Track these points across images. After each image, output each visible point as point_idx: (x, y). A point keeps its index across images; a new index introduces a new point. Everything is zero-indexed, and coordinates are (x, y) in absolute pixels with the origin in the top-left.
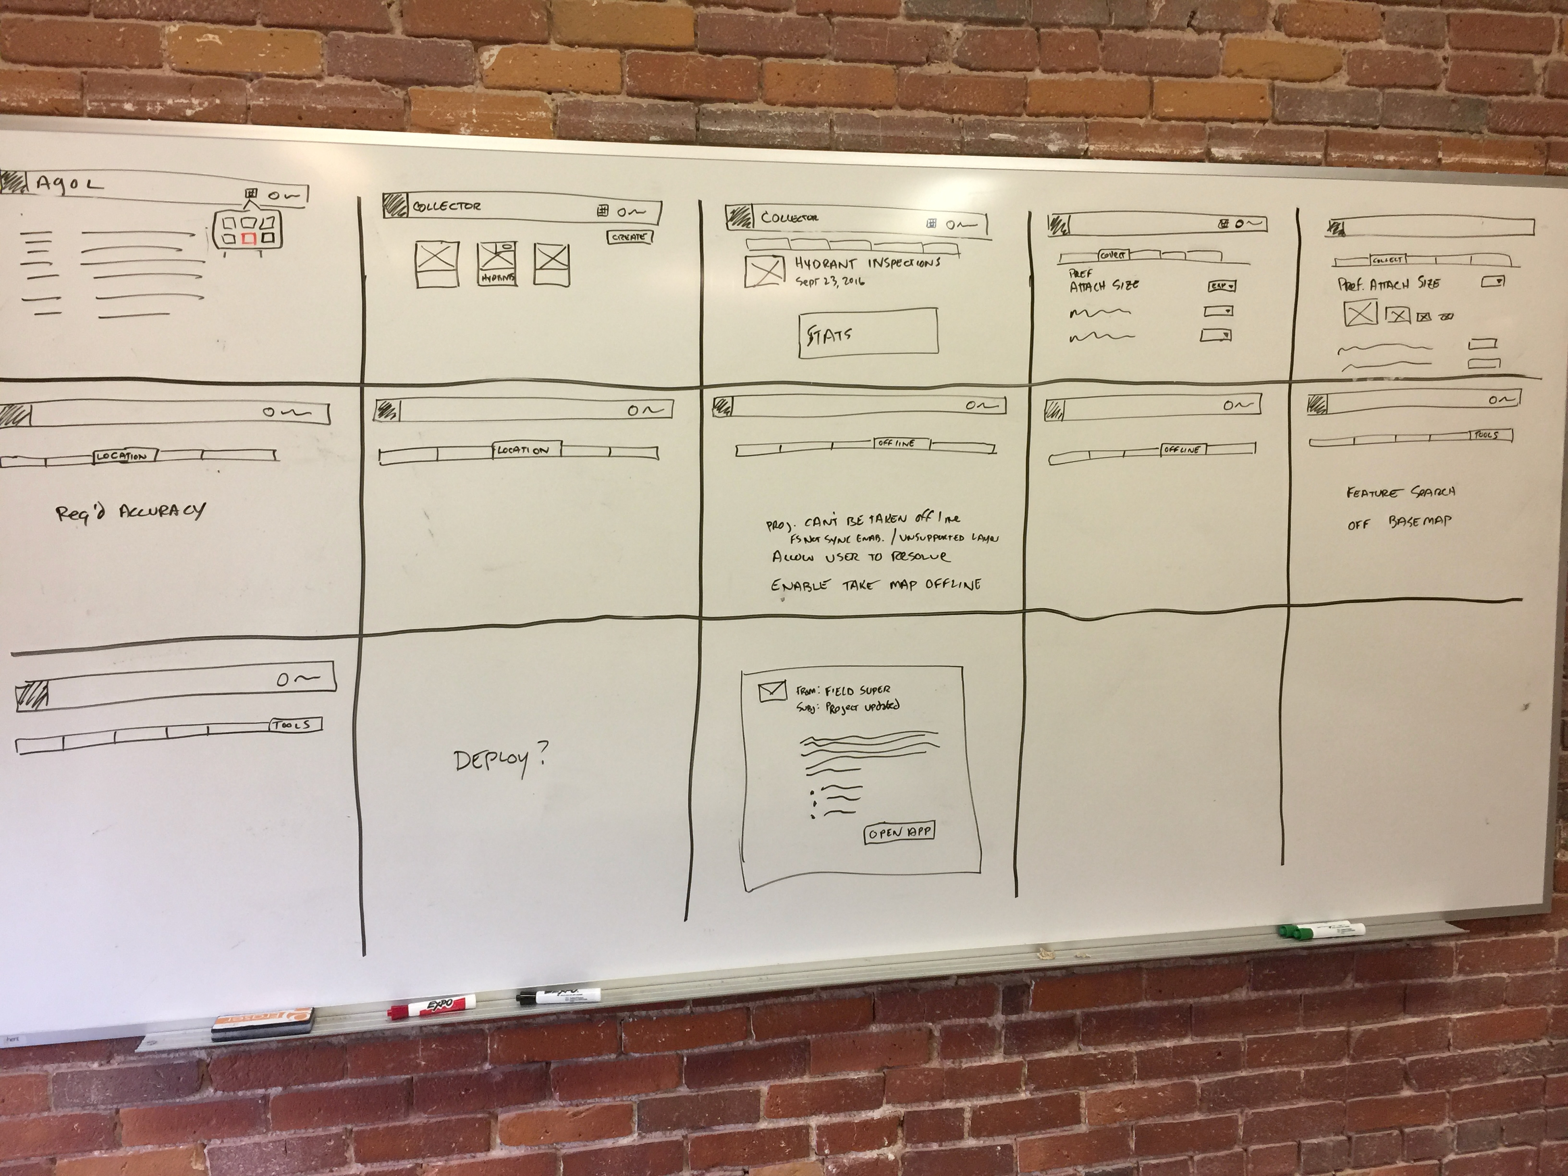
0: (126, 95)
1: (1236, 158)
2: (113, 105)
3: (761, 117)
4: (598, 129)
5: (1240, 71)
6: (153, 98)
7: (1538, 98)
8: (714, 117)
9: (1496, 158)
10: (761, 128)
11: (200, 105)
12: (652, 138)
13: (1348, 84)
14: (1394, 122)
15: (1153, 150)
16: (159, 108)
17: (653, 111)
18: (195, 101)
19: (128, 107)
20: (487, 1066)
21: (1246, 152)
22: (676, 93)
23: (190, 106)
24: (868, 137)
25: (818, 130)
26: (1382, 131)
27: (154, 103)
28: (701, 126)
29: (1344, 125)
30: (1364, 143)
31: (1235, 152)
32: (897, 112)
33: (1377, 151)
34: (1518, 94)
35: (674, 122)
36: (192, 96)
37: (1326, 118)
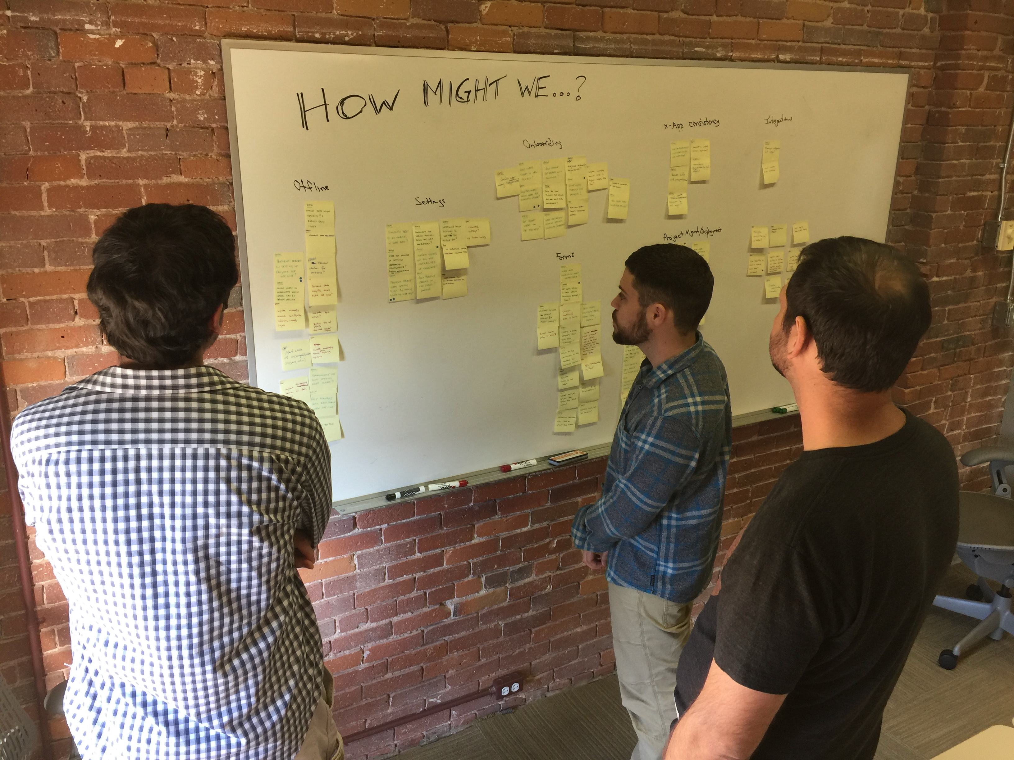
0: (316, 29)
1: (788, 60)
2: (310, 34)
3: (602, 40)
4: (532, 46)
5: (793, 17)
6: (329, 31)
7: (898, 30)
8: (582, 40)
9: (882, 59)
10: (602, 45)
11: (352, 34)
12: (556, 51)
13: (832, 23)
14: (847, 42)
15: (757, 56)
16: (333, 36)
17: (556, 37)
18: (350, 33)
19: (317, 35)
20: (472, 504)
21: (792, 56)
22: (566, 27)
23: (347, 35)
24: (645, 50)
25: (625, 46)
26: (843, 46)
27: (330, 34)
28: (576, 45)
29: (829, 43)
30: (836, 53)
31: (788, 57)
32: (657, 37)
33: (839, 56)
34: (892, 28)
35: (564, 42)
36: (348, 30)
37: (822, 40)
